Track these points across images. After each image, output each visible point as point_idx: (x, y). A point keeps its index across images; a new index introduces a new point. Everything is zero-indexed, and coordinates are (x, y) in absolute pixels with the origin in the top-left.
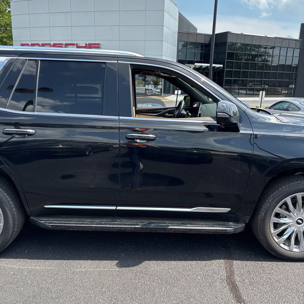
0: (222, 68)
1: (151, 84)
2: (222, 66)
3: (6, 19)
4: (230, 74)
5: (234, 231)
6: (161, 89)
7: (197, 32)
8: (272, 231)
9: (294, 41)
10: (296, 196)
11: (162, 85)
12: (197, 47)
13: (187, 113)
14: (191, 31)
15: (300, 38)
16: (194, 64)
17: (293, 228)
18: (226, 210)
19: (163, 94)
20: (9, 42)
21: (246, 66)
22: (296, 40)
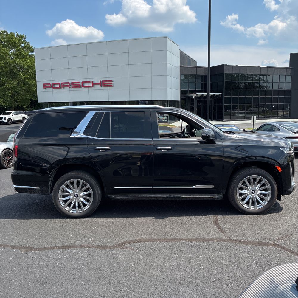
0: (221, 96)
2: (221, 94)
3: (28, 62)
4: (228, 100)
5: (217, 198)
6: (167, 117)
7: (197, 66)
8: (238, 198)
9: (285, 69)
10: (249, 177)
12: (198, 79)
13: (189, 136)
14: (192, 65)
15: (290, 66)
16: (196, 93)
17: (250, 196)
18: (212, 186)
19: (169, 121)
20: (31, 82)
21: (243, 93)
22: (286, 68)
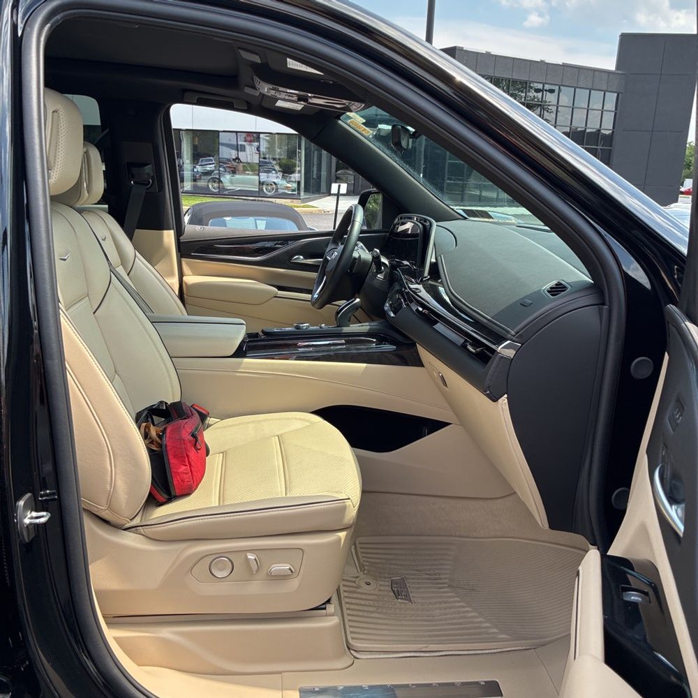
1: (274, 170)
6: (299, 183)
9: (605, 74)
11: (300, 172)
13: (376, 259)
19: (302, 193)
22: (609, 73)
